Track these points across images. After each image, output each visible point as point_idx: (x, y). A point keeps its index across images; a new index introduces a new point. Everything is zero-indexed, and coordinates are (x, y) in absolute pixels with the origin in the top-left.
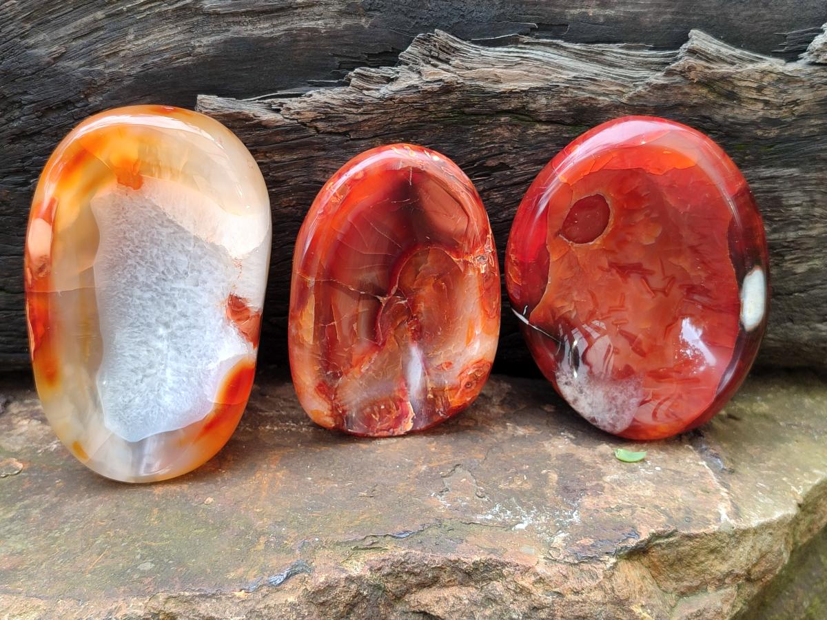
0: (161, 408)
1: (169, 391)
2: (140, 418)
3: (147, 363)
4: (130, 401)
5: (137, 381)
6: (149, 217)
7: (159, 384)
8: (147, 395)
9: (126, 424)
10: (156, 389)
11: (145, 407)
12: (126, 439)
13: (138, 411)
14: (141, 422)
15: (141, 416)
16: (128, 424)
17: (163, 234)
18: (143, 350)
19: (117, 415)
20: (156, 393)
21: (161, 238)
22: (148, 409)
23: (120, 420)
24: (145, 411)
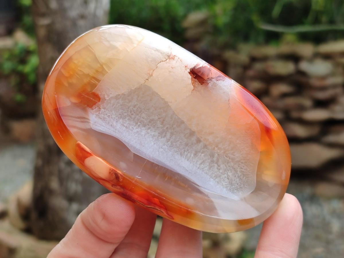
0: (242, 161)
1: (233, 151)
2: (242, 177)
3: (209, 157)
4: (228, 179)
5: (218, 169)
6: (121, 105)
7: (226, 156)
8: (229, 166)
9: (241, 188)
10: (228, 159)
11: (236, 171)
12: (251, 192)
13: (237, 177)
14: (245, 178)
15: (241, 176)
16: (242, 186)
17: (135, 104)
18: (201, 156)
19: (233, 190)
20: (231, 160)
21: (137, 107)
22: (239, 170)
23: (237, 189)
24: (238, 172)
